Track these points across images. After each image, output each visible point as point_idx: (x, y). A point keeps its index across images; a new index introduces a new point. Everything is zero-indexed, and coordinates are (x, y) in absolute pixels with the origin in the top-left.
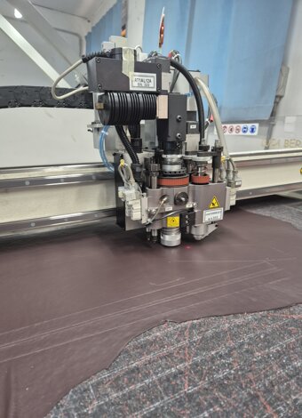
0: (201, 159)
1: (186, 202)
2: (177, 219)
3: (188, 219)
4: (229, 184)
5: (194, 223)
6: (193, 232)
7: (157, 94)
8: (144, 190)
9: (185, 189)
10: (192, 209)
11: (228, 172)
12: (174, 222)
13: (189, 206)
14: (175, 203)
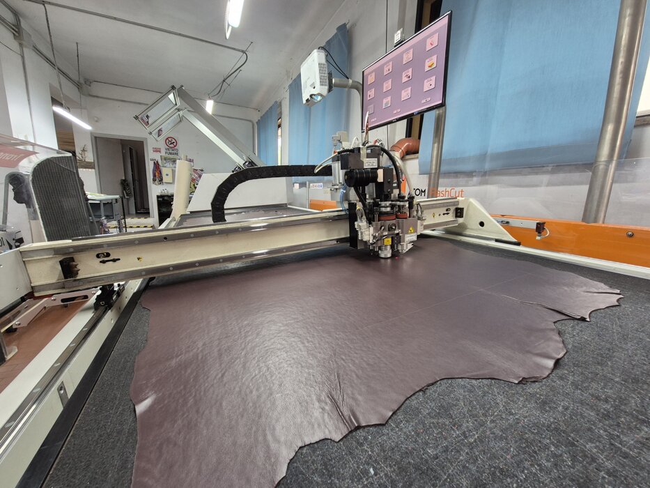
0: (402, 203)
1: (395, 230)
2: (390, 239)
3: (397, 240)
4: (419, 219)
5: (400, 242)
6: (400, 248)
7: (377, 169)
8: (370, 223)
9: (394, 222)
10: (398, 234)
11: (417, 211)
12: (388, 241)
13: (396, 232)
14: (389, 230)
